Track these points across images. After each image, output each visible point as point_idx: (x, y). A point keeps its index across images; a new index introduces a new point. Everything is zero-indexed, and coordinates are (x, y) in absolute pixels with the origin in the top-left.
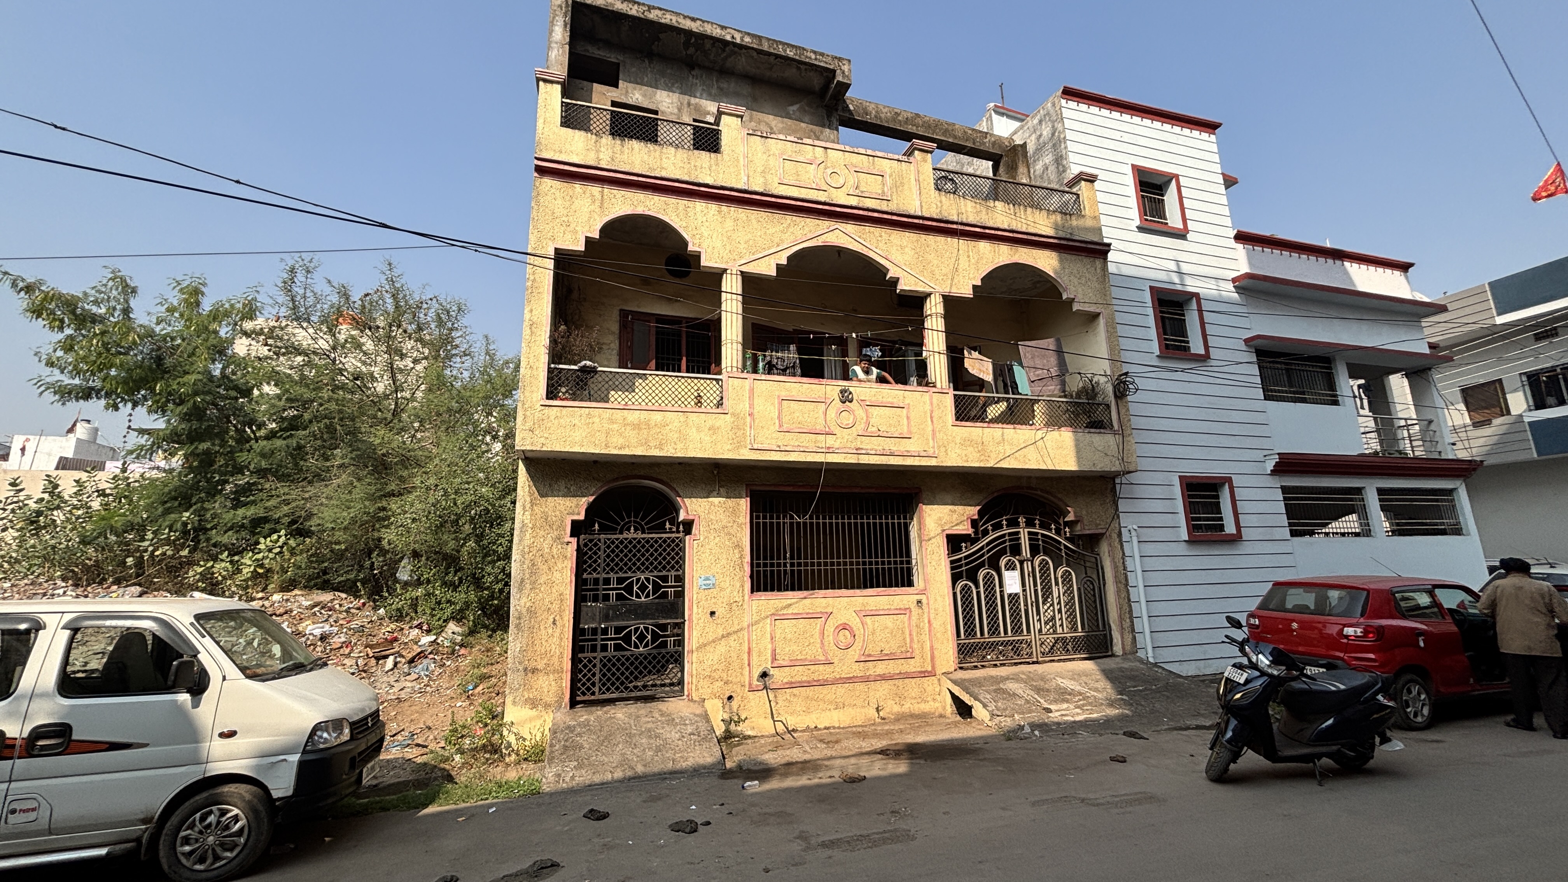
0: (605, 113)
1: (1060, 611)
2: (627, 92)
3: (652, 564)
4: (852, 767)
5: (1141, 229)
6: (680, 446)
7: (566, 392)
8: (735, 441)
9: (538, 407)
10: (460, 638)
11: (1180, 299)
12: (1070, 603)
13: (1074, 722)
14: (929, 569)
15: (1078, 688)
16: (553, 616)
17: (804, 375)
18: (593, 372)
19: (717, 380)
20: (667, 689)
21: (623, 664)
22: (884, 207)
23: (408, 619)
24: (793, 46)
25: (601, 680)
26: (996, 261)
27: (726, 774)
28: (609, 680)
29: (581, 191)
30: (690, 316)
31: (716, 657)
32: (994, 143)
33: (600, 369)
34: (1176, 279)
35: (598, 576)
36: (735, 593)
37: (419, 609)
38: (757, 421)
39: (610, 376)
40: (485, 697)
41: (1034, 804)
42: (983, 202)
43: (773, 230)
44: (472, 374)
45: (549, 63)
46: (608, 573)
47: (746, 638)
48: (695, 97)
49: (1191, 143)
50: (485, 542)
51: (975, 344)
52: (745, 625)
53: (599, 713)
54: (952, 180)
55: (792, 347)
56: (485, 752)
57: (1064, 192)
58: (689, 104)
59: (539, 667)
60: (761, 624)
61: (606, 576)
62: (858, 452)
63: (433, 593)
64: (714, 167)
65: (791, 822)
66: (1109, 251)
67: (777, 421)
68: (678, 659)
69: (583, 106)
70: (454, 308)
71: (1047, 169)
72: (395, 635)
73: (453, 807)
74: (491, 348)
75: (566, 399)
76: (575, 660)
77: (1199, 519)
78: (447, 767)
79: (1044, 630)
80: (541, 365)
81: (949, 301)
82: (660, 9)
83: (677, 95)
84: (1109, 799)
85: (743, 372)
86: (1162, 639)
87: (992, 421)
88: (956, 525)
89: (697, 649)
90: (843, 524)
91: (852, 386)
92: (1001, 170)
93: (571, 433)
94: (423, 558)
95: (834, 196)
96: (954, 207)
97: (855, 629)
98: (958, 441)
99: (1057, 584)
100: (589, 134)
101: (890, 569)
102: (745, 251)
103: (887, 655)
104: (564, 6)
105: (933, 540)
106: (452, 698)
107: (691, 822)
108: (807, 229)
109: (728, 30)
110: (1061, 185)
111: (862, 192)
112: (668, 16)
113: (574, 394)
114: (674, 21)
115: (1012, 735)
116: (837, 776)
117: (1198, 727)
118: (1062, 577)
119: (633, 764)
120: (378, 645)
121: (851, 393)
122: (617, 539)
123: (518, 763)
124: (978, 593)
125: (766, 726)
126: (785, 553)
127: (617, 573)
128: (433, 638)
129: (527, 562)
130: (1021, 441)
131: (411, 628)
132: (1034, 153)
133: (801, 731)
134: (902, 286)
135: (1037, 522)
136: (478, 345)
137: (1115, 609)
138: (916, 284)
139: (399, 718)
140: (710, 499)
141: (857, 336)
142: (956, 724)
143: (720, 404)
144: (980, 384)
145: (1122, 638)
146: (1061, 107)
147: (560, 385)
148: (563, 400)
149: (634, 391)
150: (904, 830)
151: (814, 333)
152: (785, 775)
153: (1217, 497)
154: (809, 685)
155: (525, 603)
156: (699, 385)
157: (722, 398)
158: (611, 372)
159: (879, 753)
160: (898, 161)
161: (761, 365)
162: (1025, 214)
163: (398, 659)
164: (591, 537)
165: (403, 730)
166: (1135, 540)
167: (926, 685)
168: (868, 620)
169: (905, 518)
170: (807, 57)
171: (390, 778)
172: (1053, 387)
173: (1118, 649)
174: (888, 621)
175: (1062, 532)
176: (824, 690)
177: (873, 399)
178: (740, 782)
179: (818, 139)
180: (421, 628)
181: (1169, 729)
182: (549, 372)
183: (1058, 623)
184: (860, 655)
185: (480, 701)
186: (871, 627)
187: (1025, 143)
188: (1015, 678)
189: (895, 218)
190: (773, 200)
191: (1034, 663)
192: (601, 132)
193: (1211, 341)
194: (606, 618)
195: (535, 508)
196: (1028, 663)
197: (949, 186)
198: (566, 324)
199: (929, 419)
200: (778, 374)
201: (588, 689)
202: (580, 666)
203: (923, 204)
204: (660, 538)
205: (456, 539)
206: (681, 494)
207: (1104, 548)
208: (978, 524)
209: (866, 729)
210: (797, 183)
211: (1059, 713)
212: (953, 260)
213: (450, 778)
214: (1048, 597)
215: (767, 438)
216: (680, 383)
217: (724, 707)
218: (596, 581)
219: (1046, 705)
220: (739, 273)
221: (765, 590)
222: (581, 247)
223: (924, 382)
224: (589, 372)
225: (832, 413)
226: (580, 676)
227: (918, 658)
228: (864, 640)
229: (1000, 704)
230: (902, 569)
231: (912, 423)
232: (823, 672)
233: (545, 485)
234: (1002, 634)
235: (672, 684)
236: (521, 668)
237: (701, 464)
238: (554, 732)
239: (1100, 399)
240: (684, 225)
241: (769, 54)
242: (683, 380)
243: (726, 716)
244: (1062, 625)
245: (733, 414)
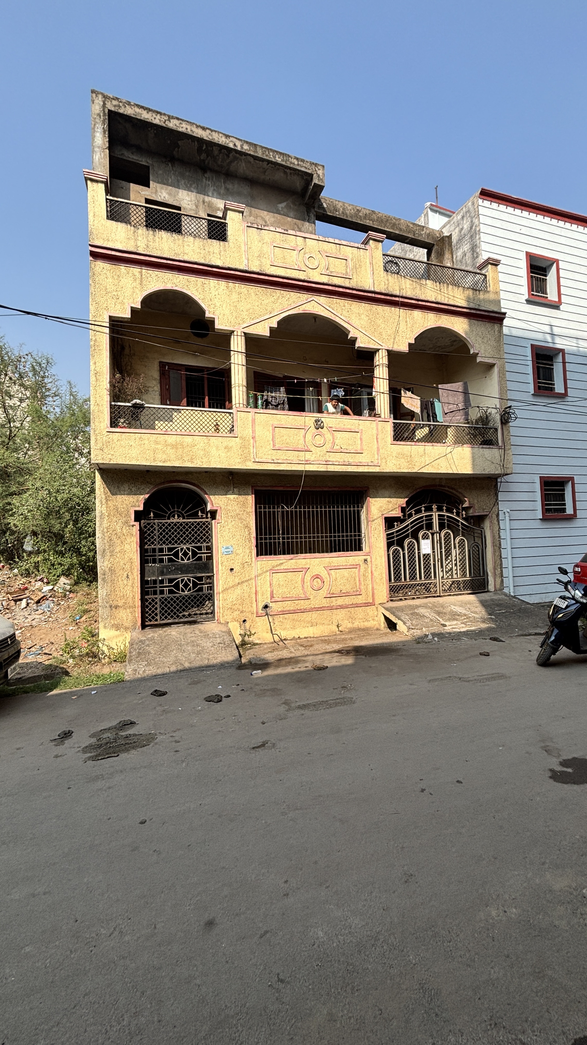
0: (140, 208)
1: (456, 565)
2: (156, 191)
3: (190, 539)
4: (319, 661)
5: (529, 302)
6: (205, 460)
7: (124, 422)
8: (243, 456)
9: (104, 432)
10: (69, 587)
11: (551, 354)
12: (462, 560)
13: (460, 632)
14: (373, 540)
15: (464, 612)
16: (126, 573)
17: (290, 409)
18: (142, 407)
19: (230, 413)
20: (204, 616)
21: (175, 602)
22: (347, 283)
23: (33, 575)
24: (281, 153)
25: (161, 612)
26: (426, 325)
27: (241, 667)
28: (166, 611)
29: (125, 271)
30: (210, 366)
31: (235, 597)
32: (429, 235)
33: (146, 405)
34: (549, 338)
35: (155, 547)
36: (246, 557)
37: (40, 569)
38: (257, 443)
39: (154, 411)
40: (87, 624)
41: (430, 681)
42: (418, 281)
43: (266, 302)
44: (62, 409)
45: (94, 164)
46: (161, 545)
47: (254, 585)
48: (208, 196)
49: (570, 234)
50: (80, 525)
51: (409, 387)
52: (253, 576)
53: (161, 632)
54: (396, 263)
55: (282, 389)
56: (89, 657)
57: (476, 273)
58: (204, 202)
59: (120, 605)
60: (264, 576)
61: (160, 547)
62: (327, 463)
63: (49, 559)
64: (222, 253)
65: (281, 694)
66: (504, 318)
67: (271, 442)
68: (210, 597)
69: (123, 202)
70: (44, 361)
71: (465, 255)
72: (26, 585)
73: (70, 690)
74: (74, 390)
75: (124, 427)
76: (143, 600)
77: (550, 505)
78: (65, 667)
79: (445, 577)
80: (105, 403)
81: (392, 354)
82: (178, 119)
83: (194, 193)
84: (476, 677)
85: (247, 407)
86: (520, 581)
87: (419, 440)
88: (392, 511)
89: (222, 591)
90: (317, 511)
91: (324, 417)
92: (433, 255)
93: (129, 451)
94: (40, 536)
95: (311, 275)
96: (397, 284)
97: (324, 577)
98: (394, 455)
99: (455, 547)
100: (129, 226)
101: (347, 540)
102: (247, 317)
103: (344, 593)
104: (102, 114)
105: (376, 521)
106: (66, 625)
107: (218, 696)
108: (291, 300)
109: (231, 139)
110: (475, 268)
111: (331, 272)
112: (184, 125)
113: (129, 423)
114: (189, 130)
115: (420, 640)
116: (310, 667)
117: (536, 634)
118: (458, 543)
119: (183, 662)
120: (15, 592)
121: (322, 422)
122: (166, 523)
123: (110, 663)
124: (404, 554)
125: (268, 638)
126: (279, 531)
127: (167, 544)
128: (51, 587)
129: (106, 538)
130: (437, 455)
131: (36, 581)
132: (457, 243)
133: (290, 640)
134: (359, 344)
135: (444, 508)
136: (64, 388)
137: (491, 562)
138: (369, 343)
139: (33, 637)
140: (228, 496)
141: (328, 381)
142: (386, 634)
143: (232, 430)
144: (411, 415)
145: (495, 581)
146: (479, 205)
147: (119, 417)
148: (122, 428)
149: (171, 421)
150: (349, 698)
151: (297, 378)
152: (277, 666)
153: (564, 490)
154: (294, 612)
155: (107, 565)
156: (217, 417)
157: (233, 426)
158: (154, 408)
159: (337, 652)
160: (358, 248)
161: (260, 402)
162: (447, 290)
163: (29, 601)
164: (149, 522)
165: (36, 645)
166: (507, 519)
167: (368, 611)
168: (332, 572)
169: (358, 507)
170: (291, 163)
171: (28, 674)
172: (459, 417)
173: (491, 587)
174: (345, 573)
175: (461, 514)
176: (305, 615)
177: (338, 426)
178: (250, 671)
179: (300, 231)
180: (43, 581)
181: (518, 636)
182: (111, 408)
183: (454, 572)
184: (327, 594)
185: (84, 626)
186: (334, 576)
187: (451, 235)
188: (425, 606)
189: (354, 292)
190: (266, 278)
191: (438, 596)
192: (137, 224)
193: (569, 384)
194: (162, 573)
195: (109, 502)
196: (434, 597)
197: (394, 268)
198: (121, 373)
199: (375, 440)
200: (273, 409)
201: (153, 617)
202: (147, 604)
203: (375, 282)
204: (195, 522)
205: (61, 523)
206: (208, 493)
207: (487, 525)
208: (405, 510)
209: (330, 638)
210: (284, 265)
211: (451, 627)
212: (396, 324)
213: (67, 673)
214: (449, 556)
215: (265, 454)
216: (203, 416)
217: (241, 627)
218: (154, 550)
219: (443, 622)
220: (243, 334)
221: (266, 554)
222: (128, 315)
223: (373, 414)
224: (139, 408)
225: (309, 436)
226: (147, 610)
227: (363, 595)
228: (330, 585)
229: (414, 622)
230: (355, 540)
231: (364, 443)
232: (303, 604)
233: (114, 487)
234: (418, 579)
235: (207, 614)
236: (108, 605)
237: (220, 472)
238: (131, 644)
239: (491, 425)
240: (202, 297)
241: (263, 160)
242: (205, 414)
243: (242, 632)
244: (457, 573)
245: (241, 437)
